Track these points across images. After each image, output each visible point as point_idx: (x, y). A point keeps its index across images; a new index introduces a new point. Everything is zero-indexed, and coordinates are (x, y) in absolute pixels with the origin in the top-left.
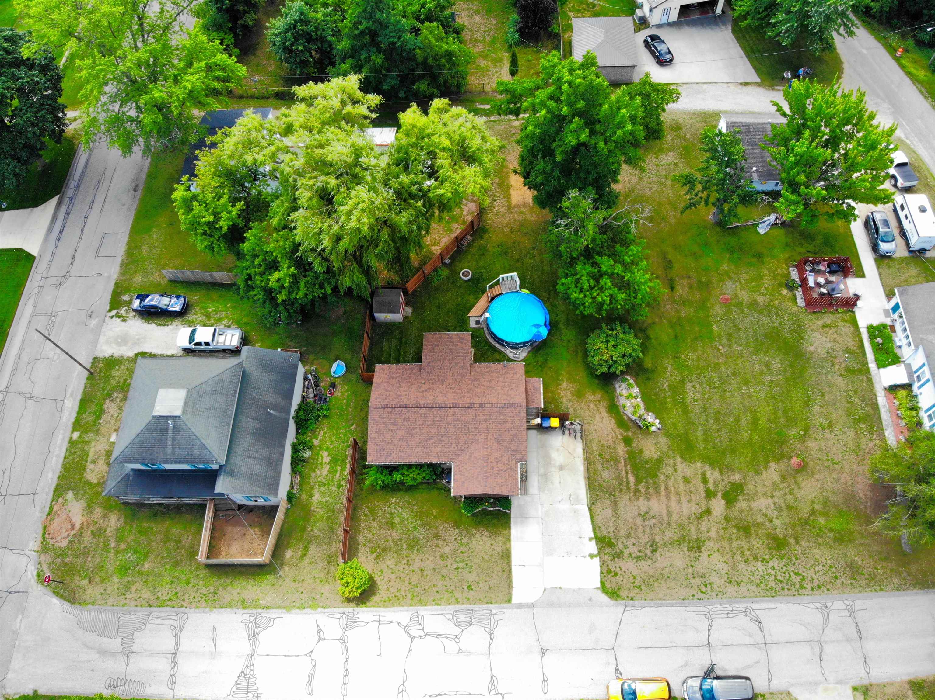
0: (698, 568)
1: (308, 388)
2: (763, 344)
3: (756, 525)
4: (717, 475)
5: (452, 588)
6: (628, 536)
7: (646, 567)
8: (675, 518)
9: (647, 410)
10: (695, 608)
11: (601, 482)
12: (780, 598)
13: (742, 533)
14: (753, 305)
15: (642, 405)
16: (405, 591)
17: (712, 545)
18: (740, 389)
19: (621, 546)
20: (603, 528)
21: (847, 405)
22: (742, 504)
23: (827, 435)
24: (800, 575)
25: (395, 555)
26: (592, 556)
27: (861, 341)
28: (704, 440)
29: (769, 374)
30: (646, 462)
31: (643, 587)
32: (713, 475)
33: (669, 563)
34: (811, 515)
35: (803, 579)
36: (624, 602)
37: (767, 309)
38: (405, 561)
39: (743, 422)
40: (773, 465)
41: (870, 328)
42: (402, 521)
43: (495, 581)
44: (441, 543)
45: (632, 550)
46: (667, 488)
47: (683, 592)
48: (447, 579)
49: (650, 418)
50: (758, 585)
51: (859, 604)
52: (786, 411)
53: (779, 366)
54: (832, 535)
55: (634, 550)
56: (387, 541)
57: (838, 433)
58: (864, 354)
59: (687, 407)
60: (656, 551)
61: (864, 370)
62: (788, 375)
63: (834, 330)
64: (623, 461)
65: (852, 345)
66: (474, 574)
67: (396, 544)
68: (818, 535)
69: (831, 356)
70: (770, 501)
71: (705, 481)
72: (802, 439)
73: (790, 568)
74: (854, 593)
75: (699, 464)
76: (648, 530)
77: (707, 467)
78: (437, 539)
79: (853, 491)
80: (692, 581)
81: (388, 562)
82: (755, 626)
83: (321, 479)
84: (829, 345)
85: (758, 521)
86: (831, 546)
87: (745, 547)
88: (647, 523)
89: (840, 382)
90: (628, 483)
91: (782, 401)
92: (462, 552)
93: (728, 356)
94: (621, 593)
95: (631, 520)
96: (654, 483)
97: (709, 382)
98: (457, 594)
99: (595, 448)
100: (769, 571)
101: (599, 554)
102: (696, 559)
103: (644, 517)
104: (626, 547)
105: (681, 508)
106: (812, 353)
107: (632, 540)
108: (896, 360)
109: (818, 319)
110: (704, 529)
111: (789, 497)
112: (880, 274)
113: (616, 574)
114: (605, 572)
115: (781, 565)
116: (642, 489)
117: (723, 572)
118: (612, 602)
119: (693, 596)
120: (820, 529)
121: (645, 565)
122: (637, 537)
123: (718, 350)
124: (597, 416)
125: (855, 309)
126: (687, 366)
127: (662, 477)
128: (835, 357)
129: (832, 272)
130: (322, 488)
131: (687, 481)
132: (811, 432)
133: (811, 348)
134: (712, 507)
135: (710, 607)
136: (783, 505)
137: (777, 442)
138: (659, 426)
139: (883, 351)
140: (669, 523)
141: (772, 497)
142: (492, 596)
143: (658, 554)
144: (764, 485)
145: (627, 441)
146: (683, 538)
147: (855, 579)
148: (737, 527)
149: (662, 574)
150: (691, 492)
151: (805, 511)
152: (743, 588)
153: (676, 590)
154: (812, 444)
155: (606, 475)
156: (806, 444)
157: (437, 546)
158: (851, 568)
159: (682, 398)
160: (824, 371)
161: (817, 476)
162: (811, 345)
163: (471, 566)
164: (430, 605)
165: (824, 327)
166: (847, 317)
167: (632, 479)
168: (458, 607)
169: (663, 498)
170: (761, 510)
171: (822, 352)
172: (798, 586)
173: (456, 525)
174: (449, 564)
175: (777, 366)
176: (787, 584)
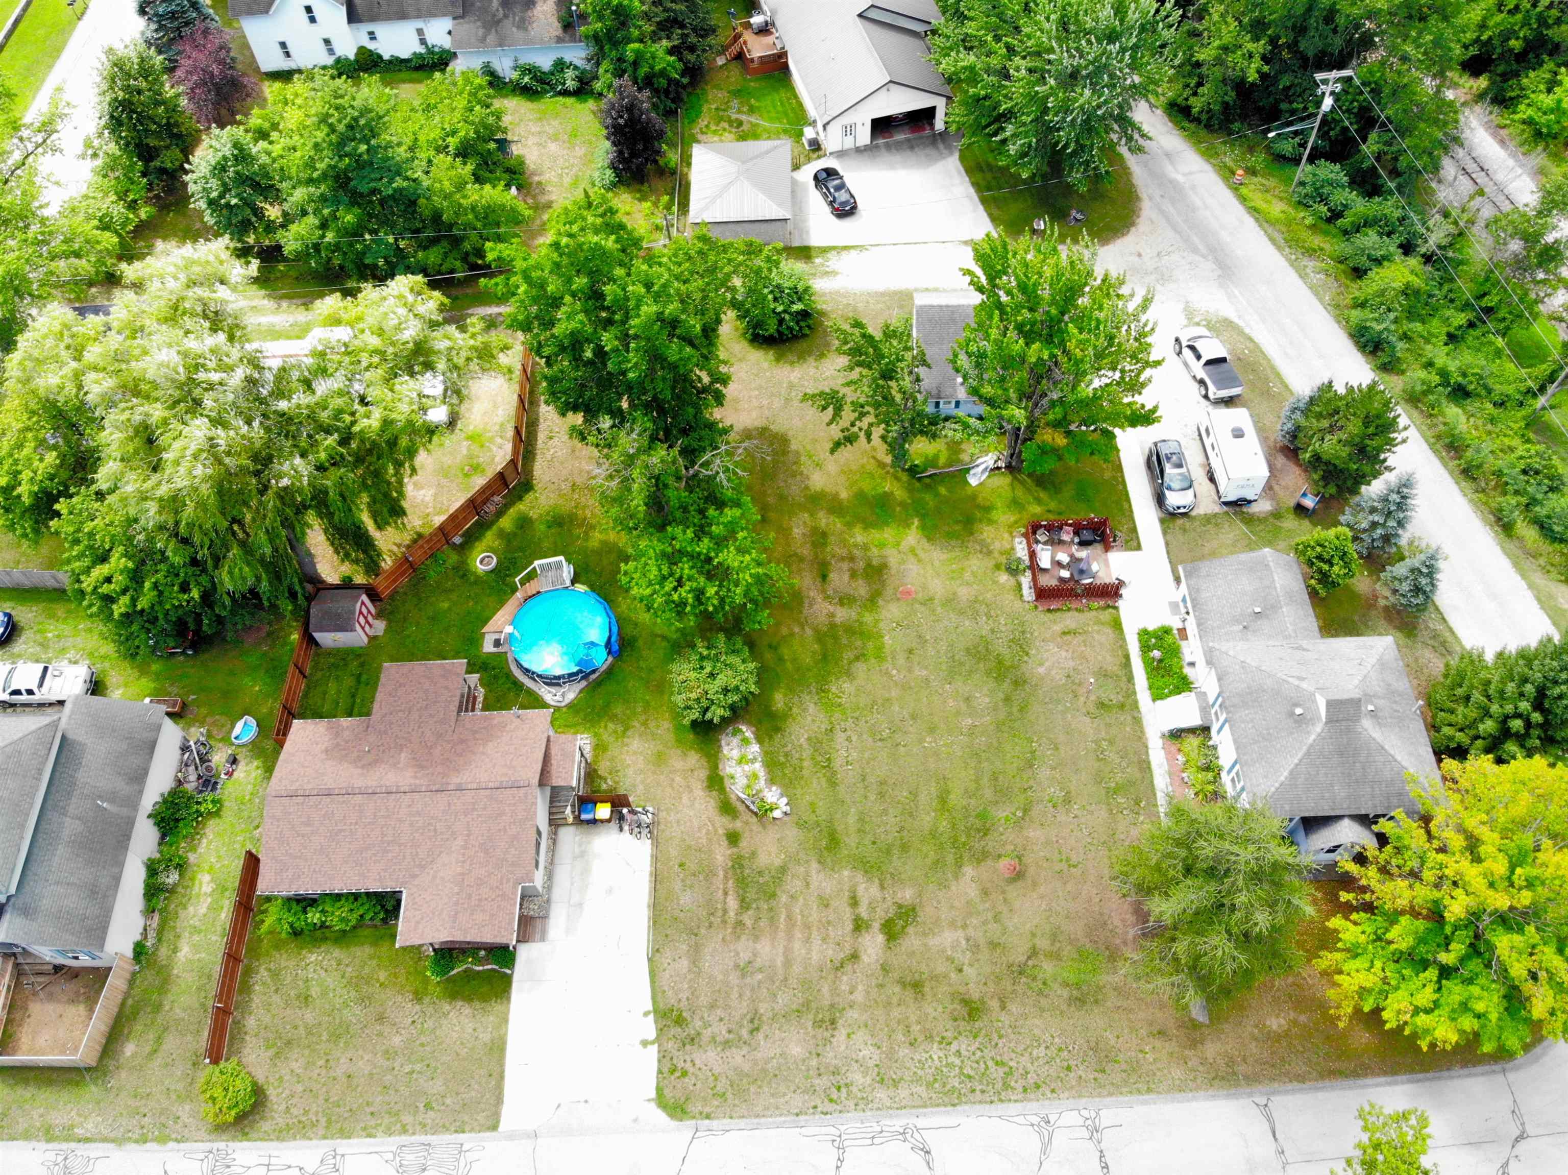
0: (829, 1056)
1: (186, 765)
2: (961, 664)
3: (934, 978)
4: (874, 890)
5: (397, 1108)
6: (712, 1007)
7: (739, 1059)
8: (796, 969)
9: (771, 781)
10: (817, 1130)
11: (676, 913)
12: (966, 1107)
13: (909, 994)
14: (950, 601)
15: (762, 774)
16: (317, 1113)
17: (856, 1016)
18: (921, 741)
19: (698, 1024)
20: (670, 993)
21: (1096, 765)
22: (912, 941)
23: (1062, 818)
24: (1003, 1064)
25: (307, 1052)
26: (645, 1043)
27: (1127, 657)
28: (859, 831)
29: (970, 715)
30: (760, 873)
31: (729, 1095)
32: (868, 891)
33: (778, 1051)
34: (1029, 958)
35: (1010, 1072)
36: (693, 1122)
37: (973, 609)
38: (322, 1062)
39: (923, 798)
40: (969, 871)
41: (1144, 634)
42: (324, 994)
43: (473, 1094)
44: (387, 1029)
45: (716, 1030)
46: (789, 917)
47: (797, 1101)
48: (392, 1092)
49: (772, 795)
50: (929, 1085)
51: (1108, 1116)
52: (995, 778)
53: (987, 700)
54: (1065, 993)
55: (720, 1030)
56: (296, 1027)
57: (1079, 813)
58: (1130, 679)
59: (834, 773)
60: (757, 1029)
61: (1129, 705)
62: (1002, 715)
63: (1081, 638)
64: (721, 874)
65: (1111, 663)
66: (439, 1082)
67: (309, 1033)
68: (1040, 993)
69: (1073, 682)
70: (960, 934)
71: (854, 902)
72: (1019, 824)
73: (989, 1053)
74: (1100, 1095)
75: (846, 873)
76: (748, 993)
77: (859, 877)
78: (382, 1024)
79: (1101, 914)
80: (817, 1081)
81: (294, 1065)
82: (918, 1159)
83: (195, 922)
84: (1071, 664)
85: (937, 972)
86: (1062, 1012)
87: (913, 1018)
88: (748, 980)
89: (1086, 726)
90: (725, 911)
91: (988, 759)
92: (422, 1045)
93: (905, 687)
94: (690, 1107)
95: (720, 977)
96: (771, 909)
97: (873, 731)
98: (407, 1119)
99: (673, 853)
100: (952, 1059)
101: (658, 1039)
102: (827, 1041)
103: (744, 970)
104: (706, 1025)
105: (809, 951)
106: (1042, 679)
107: (719, 1012)
108: (1184, 685)
109: (1055, 622)
110: (844, 987)
111: (993, 926)
112: (1167, 544)
113: (685, 1073)
114: (665, 1070)
115: (972, 1049)
116: (747, 919)
117: (871, 1063)
118: (674, 1124)
119: (815, 1107)
120: (1044, 983)
121: (737, 1057)
122: (727, 1007)
123: (891, 676)
124: (685, 799)
125: (1120, 603)
126: (840, 705)
127: (784, 898)
128: (1080, 684)
129: (1083, 544)
130: (196, 938)
131: (825, 904)
132: (1034, 813)
133: (1041, 670)
134: (861, 948)
135: (843, 1128)
136: (982, 941)
137: (979, 831)
138: (787, 809)
139: (1162, 672)
140: (786, 979)
141: (965, 926)
142: (466, 1118)
143: (760, 1036)
144: (952, 907)
145: (733, 838)
146: (807, 1004)
147: (1103, 1071)
148: (902, 983)
149: (764, 1071)
150: (829, 923)
151: (1020, 950)
152: (903, 1093)
153: (787, 1098)
154: (1034, 833)
155: (686, 899)
156: (1025, 833)
157: (380, 1034)
158: (1095, 1050)
159: (829, 759)
160: (1060, 708)
161: (1042, 890)
162: (1041, 665)
163: (436, 1068)
164: (359, 1136)
165: (1064, 633)
166: (1106, 615)
167: (732, 903)
168: (405, 1139)
169: (781, 934)
170: (944, 951)
171: (1058, 676)
172: (999, 1086)
173: (418, 997)
174: (397, 1065)
175: (983, 700)
176: (981, 1082)
